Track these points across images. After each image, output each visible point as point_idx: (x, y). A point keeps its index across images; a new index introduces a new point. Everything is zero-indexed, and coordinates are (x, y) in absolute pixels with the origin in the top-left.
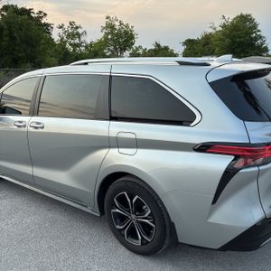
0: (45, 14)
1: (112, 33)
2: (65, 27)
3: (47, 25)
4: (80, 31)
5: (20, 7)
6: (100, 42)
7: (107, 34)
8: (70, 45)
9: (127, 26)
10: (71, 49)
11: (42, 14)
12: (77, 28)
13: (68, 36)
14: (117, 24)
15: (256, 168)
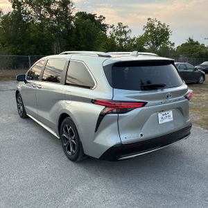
0: (104, 18)
1: (151, 31)
2: (115, 27)
3: (104, 25)
4: (126, 29)
5: (88, 13)
6: (141, 37)
7: (147, 32)
8: (118, 39)
9: (164, 26)
10: (118, 43)
11: (103, 18)
12: (125, 27)
13: (117, 33)
14: (156, 24)
15: (117, 115)
